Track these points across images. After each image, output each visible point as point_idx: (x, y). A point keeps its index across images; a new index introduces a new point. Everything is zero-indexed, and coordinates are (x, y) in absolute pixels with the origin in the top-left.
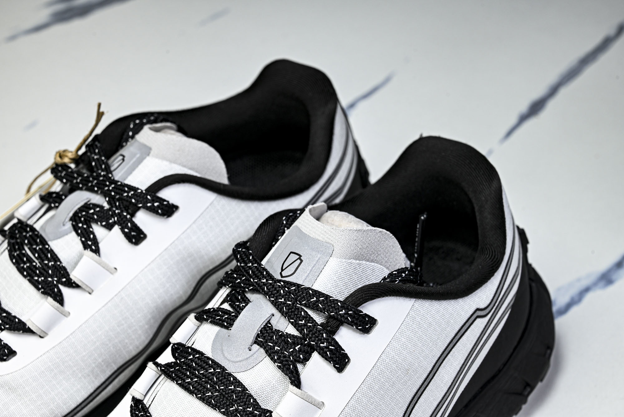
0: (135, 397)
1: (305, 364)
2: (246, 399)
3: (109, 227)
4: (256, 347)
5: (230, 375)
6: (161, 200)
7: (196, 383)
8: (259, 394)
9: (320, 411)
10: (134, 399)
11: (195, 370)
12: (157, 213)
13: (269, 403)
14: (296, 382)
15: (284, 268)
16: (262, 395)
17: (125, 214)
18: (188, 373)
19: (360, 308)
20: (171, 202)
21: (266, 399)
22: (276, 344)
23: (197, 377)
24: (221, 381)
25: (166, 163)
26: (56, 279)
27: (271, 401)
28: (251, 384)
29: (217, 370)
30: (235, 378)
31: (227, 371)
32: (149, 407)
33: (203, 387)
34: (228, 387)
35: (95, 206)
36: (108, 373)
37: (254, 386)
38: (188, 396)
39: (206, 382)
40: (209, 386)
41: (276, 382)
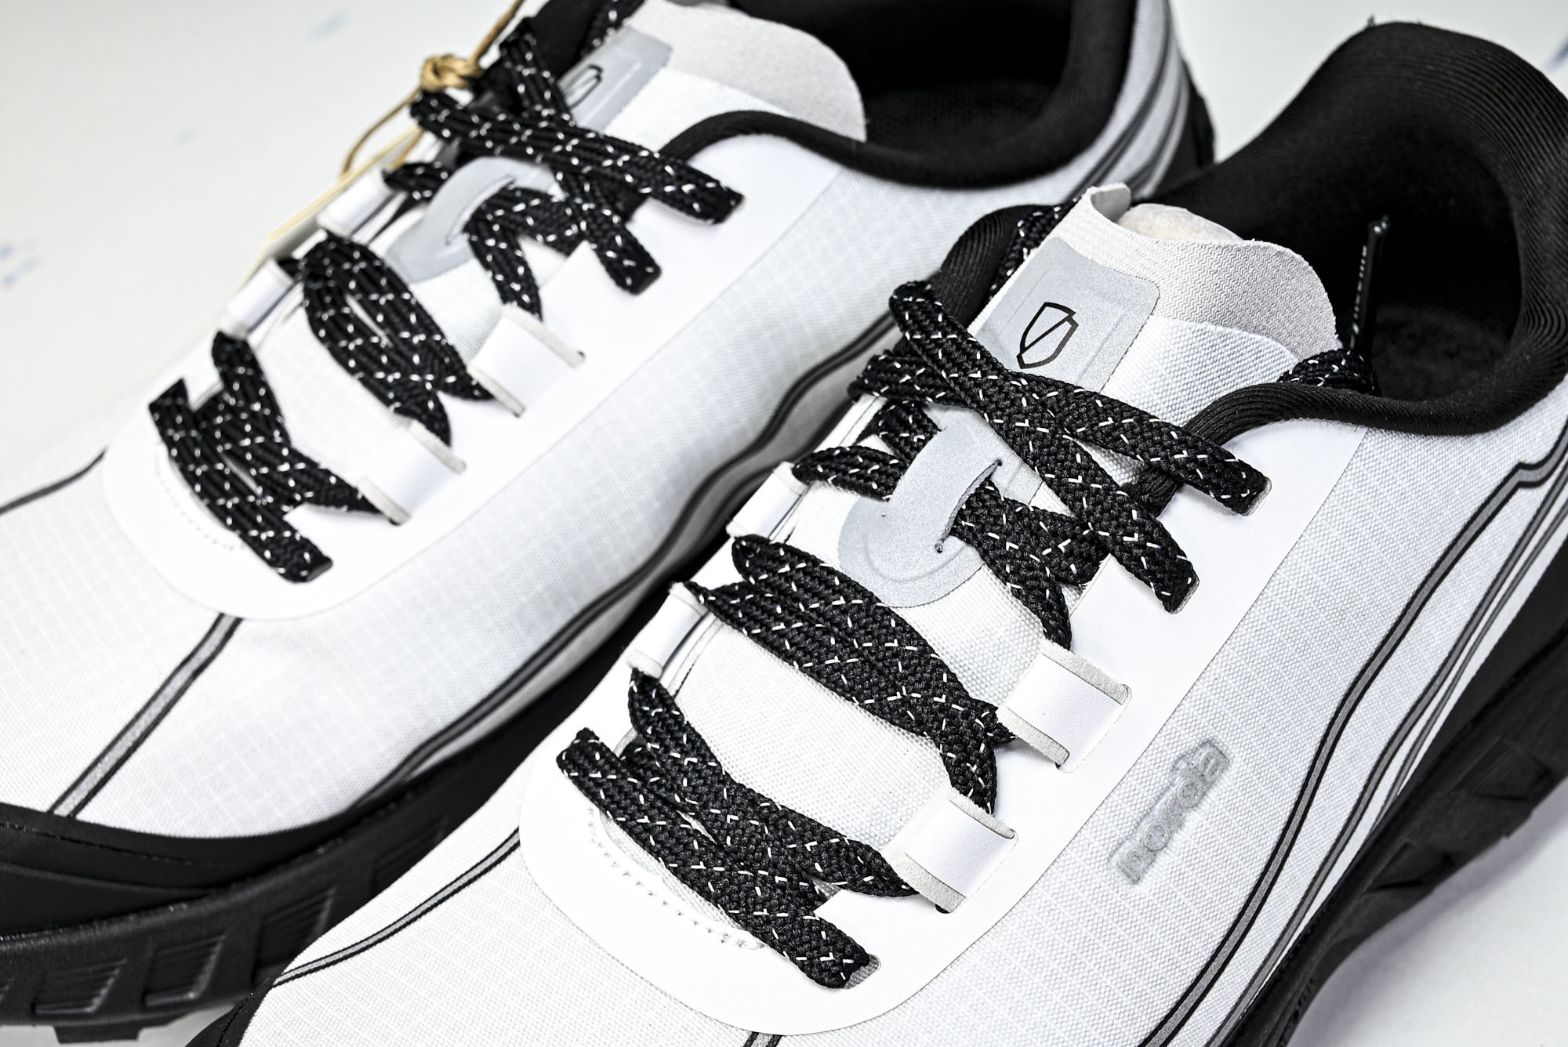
0: (640, 670)
1: (1084, 588)
2: (931, 673)
3: (566, 247)
4: (955, 543)
5: (888, 612)
6: (700, 178)
7: (799, 634)
8: (962, 664)
9: (1119, 709)
10: (636, 674)
11: (797, 600)
12: (690, 211)
13: (986, 686)
14: (1059, 631)
15: (1027, 345)
16: (970, 666)
17: (607, 212)
18: (779, 610)
19: (1225, 447)
20: (724, 183)
21: (979, 675)
22: (1007, 534)
23: (801, 618)
24: (864, 627)
25: (710, 85)
26: (430, 377)
27: (992, 682)
28: (942, 637)
29: (854, 602)
30: (901, 622)
31: (879, 604)
32: (675, 695)
33: (817, 644)
34: (884, 644)
35: (528, 194)
36: (560, 621)
37: (948, 641)
38: (779, 667)
39: (827, 632)
40: (833, 641)
41: (1008, 633)
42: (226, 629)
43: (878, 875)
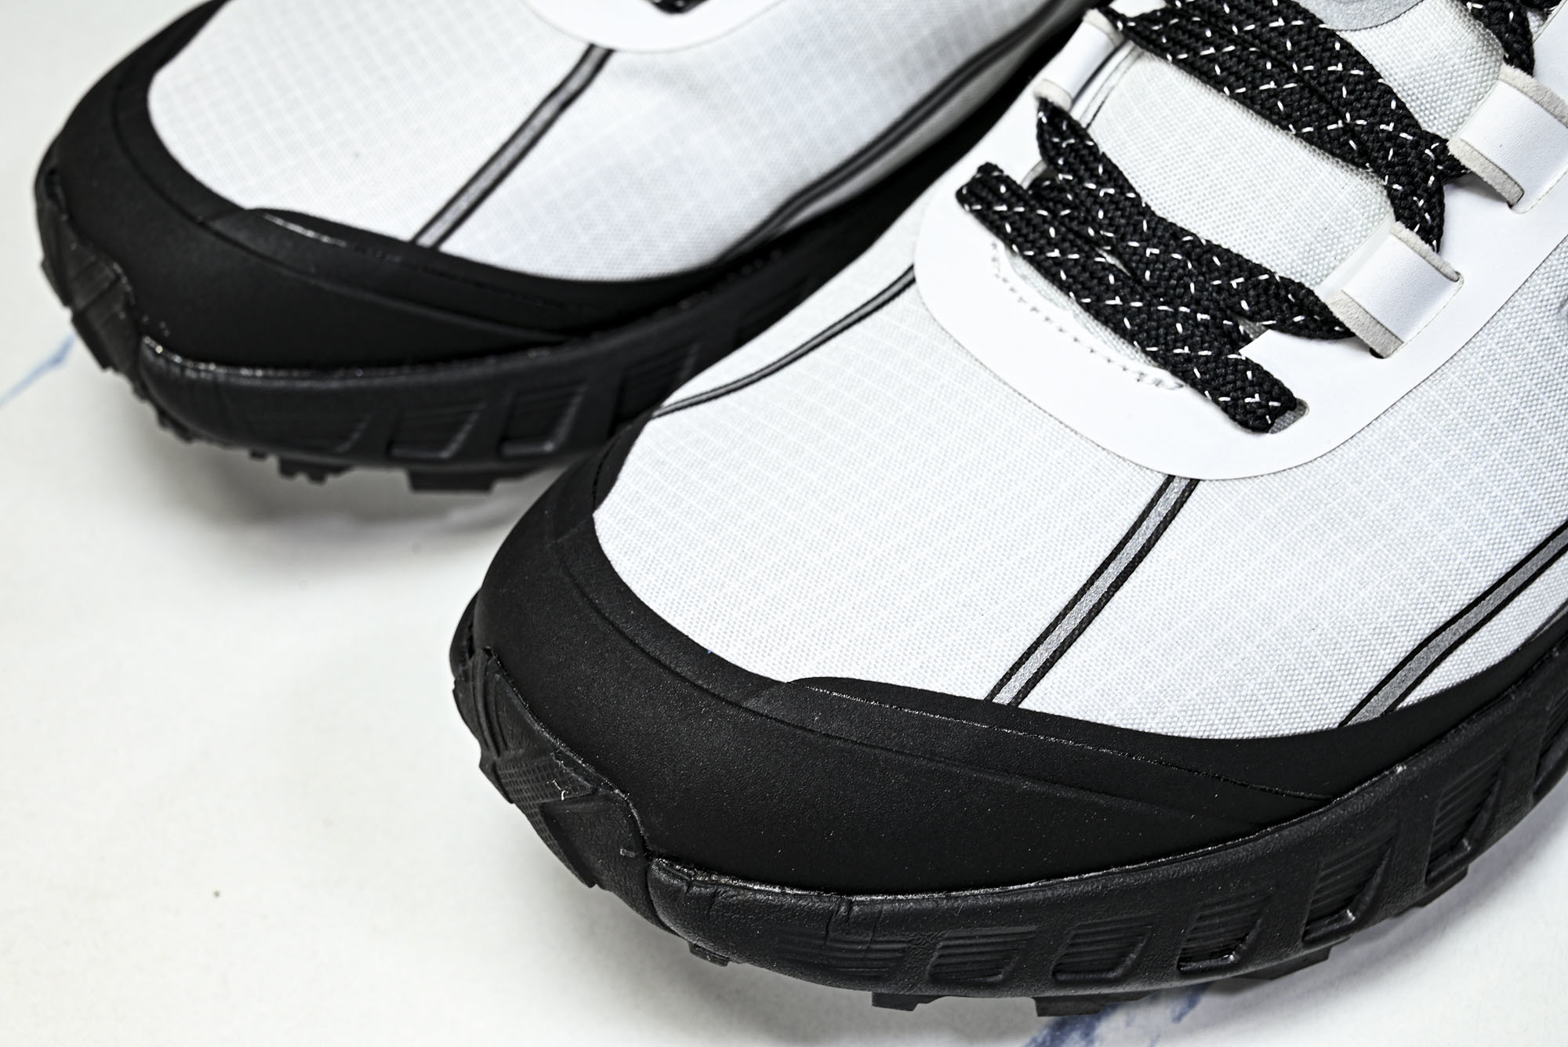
0: (1050, 100)
1: (1548, 13)
2: (1379, 98)
5: (1332, 34)
7: (1231, 58)
8: (1410, 92)
10: (1044, 104)
11: (1230, 22)
13: (1435, 118)
14: (1521, 56)
16: (1419, 96)
18: (1208, 34)
21: (1428, 106)
23: (1234, 41)
24: (1306, 49)
27: (1442, 114)
28: (1390, 63)
29: (1295, 23)
30: (1346, 45)
31: (1322, 26)
32: (1089, 125)
33: (1251, 69)
34: (1326, 68)
36: (943, 71)
37: (1397, 67)
38: (1206, 95)
39: (1263, 55)
40: (1269, 66)
41: (1463, 60)
42: (595, 59)
43: (1309, 314)
